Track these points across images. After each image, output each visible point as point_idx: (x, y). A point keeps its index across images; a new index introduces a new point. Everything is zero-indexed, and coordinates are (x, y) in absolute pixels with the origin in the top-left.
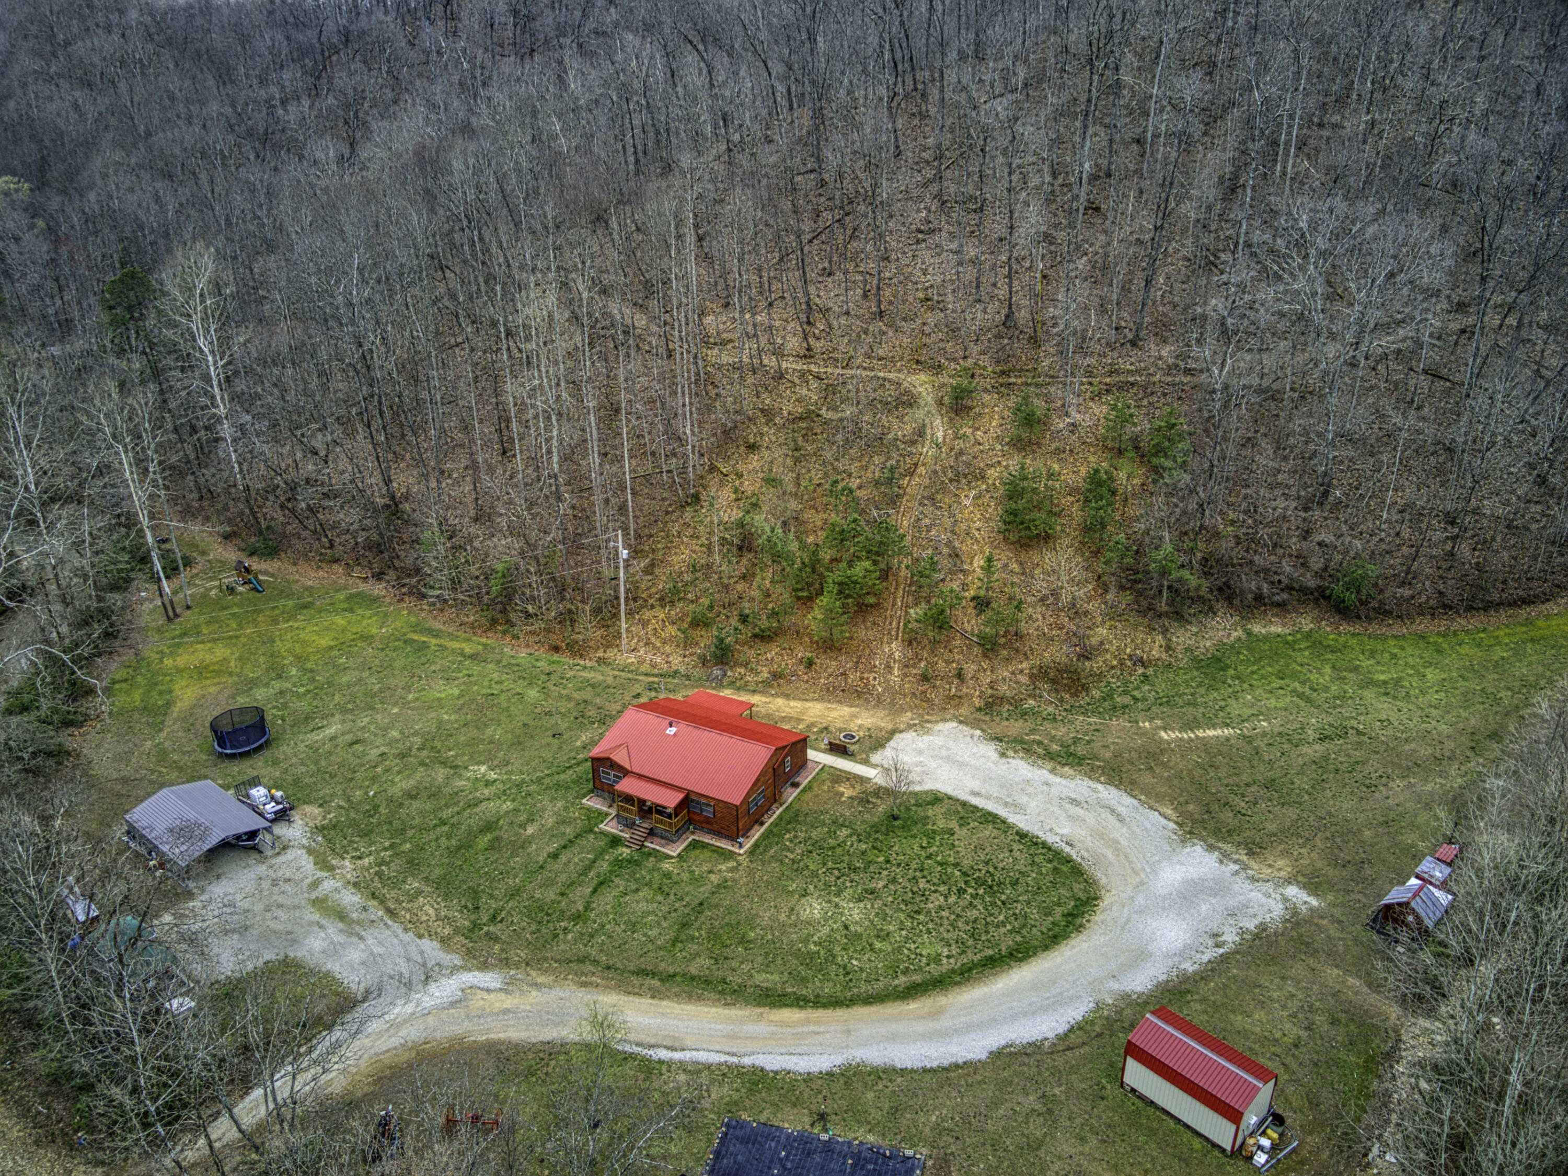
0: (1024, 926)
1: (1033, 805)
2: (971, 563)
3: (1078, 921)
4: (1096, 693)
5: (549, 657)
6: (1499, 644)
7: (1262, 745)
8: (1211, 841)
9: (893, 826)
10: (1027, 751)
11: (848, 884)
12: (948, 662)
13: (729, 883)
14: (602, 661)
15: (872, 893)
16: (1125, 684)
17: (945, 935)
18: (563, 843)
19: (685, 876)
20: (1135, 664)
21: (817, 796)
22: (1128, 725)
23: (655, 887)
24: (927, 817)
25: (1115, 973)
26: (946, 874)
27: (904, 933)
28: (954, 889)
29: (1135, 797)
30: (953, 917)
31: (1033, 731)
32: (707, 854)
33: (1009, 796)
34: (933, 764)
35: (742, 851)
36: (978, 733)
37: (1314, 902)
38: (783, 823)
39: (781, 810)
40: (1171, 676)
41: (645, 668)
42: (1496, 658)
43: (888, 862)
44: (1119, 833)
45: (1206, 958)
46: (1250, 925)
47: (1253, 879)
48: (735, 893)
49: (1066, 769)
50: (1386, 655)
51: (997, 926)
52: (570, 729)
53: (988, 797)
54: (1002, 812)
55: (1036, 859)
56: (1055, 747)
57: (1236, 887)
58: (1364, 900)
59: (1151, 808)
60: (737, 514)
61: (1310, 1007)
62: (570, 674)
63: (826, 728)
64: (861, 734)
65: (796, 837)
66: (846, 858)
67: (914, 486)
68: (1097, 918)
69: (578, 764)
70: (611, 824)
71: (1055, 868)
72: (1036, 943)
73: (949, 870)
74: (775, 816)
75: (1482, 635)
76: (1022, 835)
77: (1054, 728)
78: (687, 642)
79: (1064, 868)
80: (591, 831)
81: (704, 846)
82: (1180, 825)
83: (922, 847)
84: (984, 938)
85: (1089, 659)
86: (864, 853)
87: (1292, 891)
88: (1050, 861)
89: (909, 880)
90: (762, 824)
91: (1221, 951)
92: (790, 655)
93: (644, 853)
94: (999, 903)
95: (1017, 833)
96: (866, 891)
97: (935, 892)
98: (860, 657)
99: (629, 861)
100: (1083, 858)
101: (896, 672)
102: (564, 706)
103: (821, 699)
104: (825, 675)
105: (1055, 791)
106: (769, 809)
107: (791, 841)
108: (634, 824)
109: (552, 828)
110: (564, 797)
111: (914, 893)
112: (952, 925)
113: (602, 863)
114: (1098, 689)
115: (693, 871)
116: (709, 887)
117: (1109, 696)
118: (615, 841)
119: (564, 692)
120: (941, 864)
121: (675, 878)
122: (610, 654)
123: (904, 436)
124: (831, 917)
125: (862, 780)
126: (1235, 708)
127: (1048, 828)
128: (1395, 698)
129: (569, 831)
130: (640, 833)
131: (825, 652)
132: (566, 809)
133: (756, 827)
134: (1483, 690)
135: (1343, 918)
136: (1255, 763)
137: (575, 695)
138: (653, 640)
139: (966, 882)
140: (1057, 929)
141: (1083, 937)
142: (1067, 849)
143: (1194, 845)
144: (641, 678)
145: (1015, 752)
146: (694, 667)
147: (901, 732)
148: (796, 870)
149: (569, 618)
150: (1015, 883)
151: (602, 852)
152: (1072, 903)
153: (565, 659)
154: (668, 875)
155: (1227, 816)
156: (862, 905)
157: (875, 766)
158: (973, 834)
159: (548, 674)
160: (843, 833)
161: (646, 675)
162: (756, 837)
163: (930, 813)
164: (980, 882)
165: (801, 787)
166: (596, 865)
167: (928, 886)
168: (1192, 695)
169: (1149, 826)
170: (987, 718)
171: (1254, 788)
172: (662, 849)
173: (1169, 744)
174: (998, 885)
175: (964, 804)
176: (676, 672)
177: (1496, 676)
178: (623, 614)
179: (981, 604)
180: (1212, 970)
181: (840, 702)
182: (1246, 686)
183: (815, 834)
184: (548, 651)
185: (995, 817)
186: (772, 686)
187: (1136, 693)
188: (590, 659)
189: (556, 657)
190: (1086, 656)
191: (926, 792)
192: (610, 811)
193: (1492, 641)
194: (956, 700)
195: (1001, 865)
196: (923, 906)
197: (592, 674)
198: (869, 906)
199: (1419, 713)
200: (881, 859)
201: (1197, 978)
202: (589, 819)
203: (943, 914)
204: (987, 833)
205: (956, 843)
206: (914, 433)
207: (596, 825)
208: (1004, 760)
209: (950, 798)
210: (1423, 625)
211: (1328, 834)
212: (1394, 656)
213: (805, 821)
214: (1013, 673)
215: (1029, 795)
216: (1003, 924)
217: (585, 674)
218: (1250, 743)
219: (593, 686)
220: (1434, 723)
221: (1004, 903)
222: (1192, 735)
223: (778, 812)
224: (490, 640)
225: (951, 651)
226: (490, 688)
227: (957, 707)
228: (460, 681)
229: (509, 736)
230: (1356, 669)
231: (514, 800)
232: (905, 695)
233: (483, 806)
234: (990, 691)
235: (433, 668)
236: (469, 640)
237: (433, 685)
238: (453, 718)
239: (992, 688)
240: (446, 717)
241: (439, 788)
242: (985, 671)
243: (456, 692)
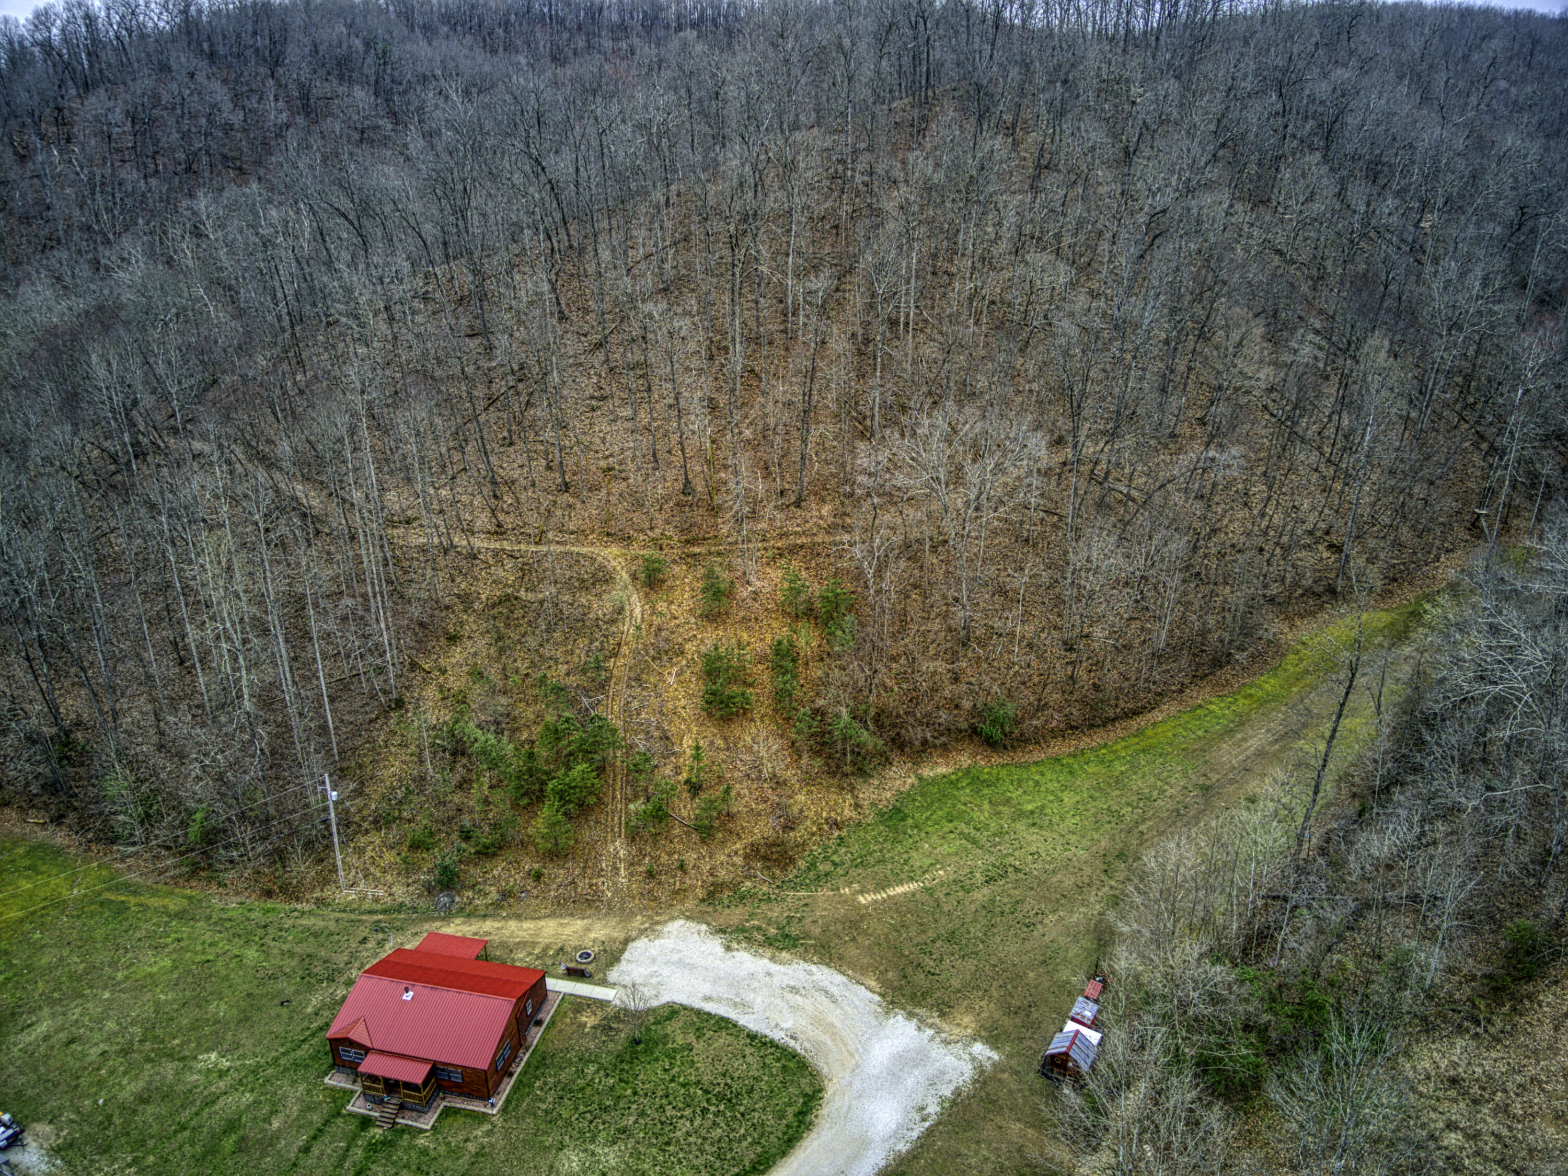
0: (762, 1135)
1: (758, 1001)
2: (681, 744)
3: (808, 1118)
4: (802, 864)
5: (262, 905)
6: (1118, 758)
7: (942, 896)
8: (909, 1008)
9: (636, 1052)
10: (748, 939)
11: (601, 1127)
12: (670, 854)
13: (487, 1150)
14: (321, 902)
15: (624, 1132)
16: (825, 848)
17: (695, 1162)
18: (312, 1132)
19: (442, 1149)
20: (831, 828)
21: (560, 1031)
22: (831, 893)
23: (414, 1167)
24: (666, 1036)
25: (844, 1169)
26: (689, 1095)
27: (657, 1168)
28: (698, 1110)
29: (843, 973)
30: (700, 1141)
31: (752, 915)
32: (461, 1120)
33: (737, 995)
34: (666, 972)
35: (494, 1112)
36: (704, 927)
37: (995, 1056)
38: (531, 1070)
39: (528, 1055)
40: (862, 834)
41: (366, 906)
42: (1116, 774)
43: (635, 1093)
44: (834, 1016)
45: (915, 1134)
46: (947, 1092)
47: (946, 1042)
48: (493, 1159)
49: (784, 954)
50: (1031, 783)
51: (740, 1141)
52: (297, 992)
53: (719, 1000)
54: (732, 1014)
55: (767, 1061)
56: (773, 931)
57: (933, 1054)
58: (1034, 1046)
59: (858, 982)
60: (446, 716)
61: (1001, 1168)
62: (288, 923)
63: (561, 949)
64: (596, 949)
65: (545, 1083)
66: (596, 1098)
67: (619, 666)
68: (824, 1112)
69: (313, 1035)
70: (358, 1103)
71: (784, 1066)
72: (774, 1150)
73: (692, 1090)
74: (523, 1064)
75: (1104, 751)
76: (752, 1037)
77: (770, 910)
78: (408, 868)
79: (791, 1065)
80: (339, 1114)
81: (457, 1111)
82: (882, 995)
83: (665, 1070)
84: (729, 1157)
85: (792, 829)
86: (612, 1089)
87: (979, 1048)
88: (778, 1060)
89: (657, 1110)
90: (511, 1075)
91: (927, 1124)
92: (518, 870)
93: (397, 1131)
94: (739, 1116)
95: (748, 1036)
96: (618, 1130)
97: (681, 1117)
98: (586, 861)
99: (383, 1143)
100: (806, 1050)
101: (622, 872)
102: (290, 964)
103: (552, 915)
104: (555, 886)
105: (776, 981)
106: (516, 1057)
107: (542, 1089)
108: (382, 1100)
109: (298, 1118)
110: (305, 1079)
111: (662, 1123)
112: (699, 1150)
113: (356, 1150)
114: (803, 859)
115: (449, 1143)
116: (467, 1157)
117: (812, 866)
118: (365, 1122)
119: (286, 947)
120: (684, 1085)
121: (433, 1154)
122: (327, 893)
123: (605, 615)
124: (589, 1168)
125: (602, 1004)
126: (918, 860)
127: (773, 1025)
128: (1041, 827)
129: (316, 1118)
130: (391, 1109)
131: (552, 860)
132: (309, 1092)
133: (506, 1079)
134: (1109, 809)
135: (1019, 1069)
136: (937, 916)
137: (297, 949)
138: (372, 870)
139: (708, 1100)
140: (790, 1131)
141: (813, 1135)
142: (792, 1043)
143: (896, 1014)
144: (364, 917)
145: (739, 943)
146: (420, 896)
147: (633, 940)
148: (550, 1122)
149: (279, 856)
150: (751, 1091)
151: (355, 1137)
152: (801, 1101)
153: (279, 905)
154: (424, 1152)
155: (919, 978)
156: (616, 1148)
157: (613, 985)
158: (710, 1045)
159: (265, 927)
160: (592, 1068)
161: (370, 912)
162: (507, 1092)
163: (669, 1030)
164: (720, 1097)
165: (545, 1025)
166: (351, 1153)
167: (674, 1112)
168: (881, 851)
169: (858, 1003)
170: (710, 909)
171: (939, 944)
172: (414, 1124)
173: (867, 908)
174: (736, 1097)
175: (699, 1012)
176: (401, 905)
177: (1118, 792)
178: (337, 846)
179: (695, 788)
180: (921, 1147)
181: (572, 915)
182: (923, 835)
183: (564, 1076)
184: (260, 897)
185: (727, 1020)
186: (502, 908)
187: (835, 858)
188: (308, 902)
189: (270, 904)
190: (789, 826)
191: (663, 1006)
192: (355, 1088)
193: (1112, 756)
194: (679, 894)
195: (736, 1075)
196: (672, 1135)
197: (313, 920)
198: (623, 1148)
199: (1061, 841)
200: (629, 1092)
201: (910, 1157)
202: (334, 1100)
203: (691, 1139)
204: (722, 1041)
205: (696, 1059)
206: (614, 611)
207: (343, 1106)
208: (730, 954)
209: (685, 1008)
210: (1059, 748)
211: (1001, 982)
212: (1037, 783)
213: (552, 1063)
214: (729, 856)
215: (754, 990)
216: (744, 1137)
217: (304, 922)
218: (931, 895)
219: (316, 935)
220: (1073, 849)
221: (743, 1115)
222: (884, 895)
223: (525, 1059)
224: (194, 890)
225: (671, 842)
226: (204, 953)
227: (682, 902)
228: (170, 948)
229: (235, 1011)
230: (1008, 801)
231: (252, 1091)
232: (633, 897)
233: (221, 1102)
234: (711, 879)
235: (138, 935)
236: (171, 893)
237: (141, 957)
238: (170, 997)
239: (712, 875)
240: (163, 997)
241: (171, 1086)
242: (704, 857)
243: (168, 963)
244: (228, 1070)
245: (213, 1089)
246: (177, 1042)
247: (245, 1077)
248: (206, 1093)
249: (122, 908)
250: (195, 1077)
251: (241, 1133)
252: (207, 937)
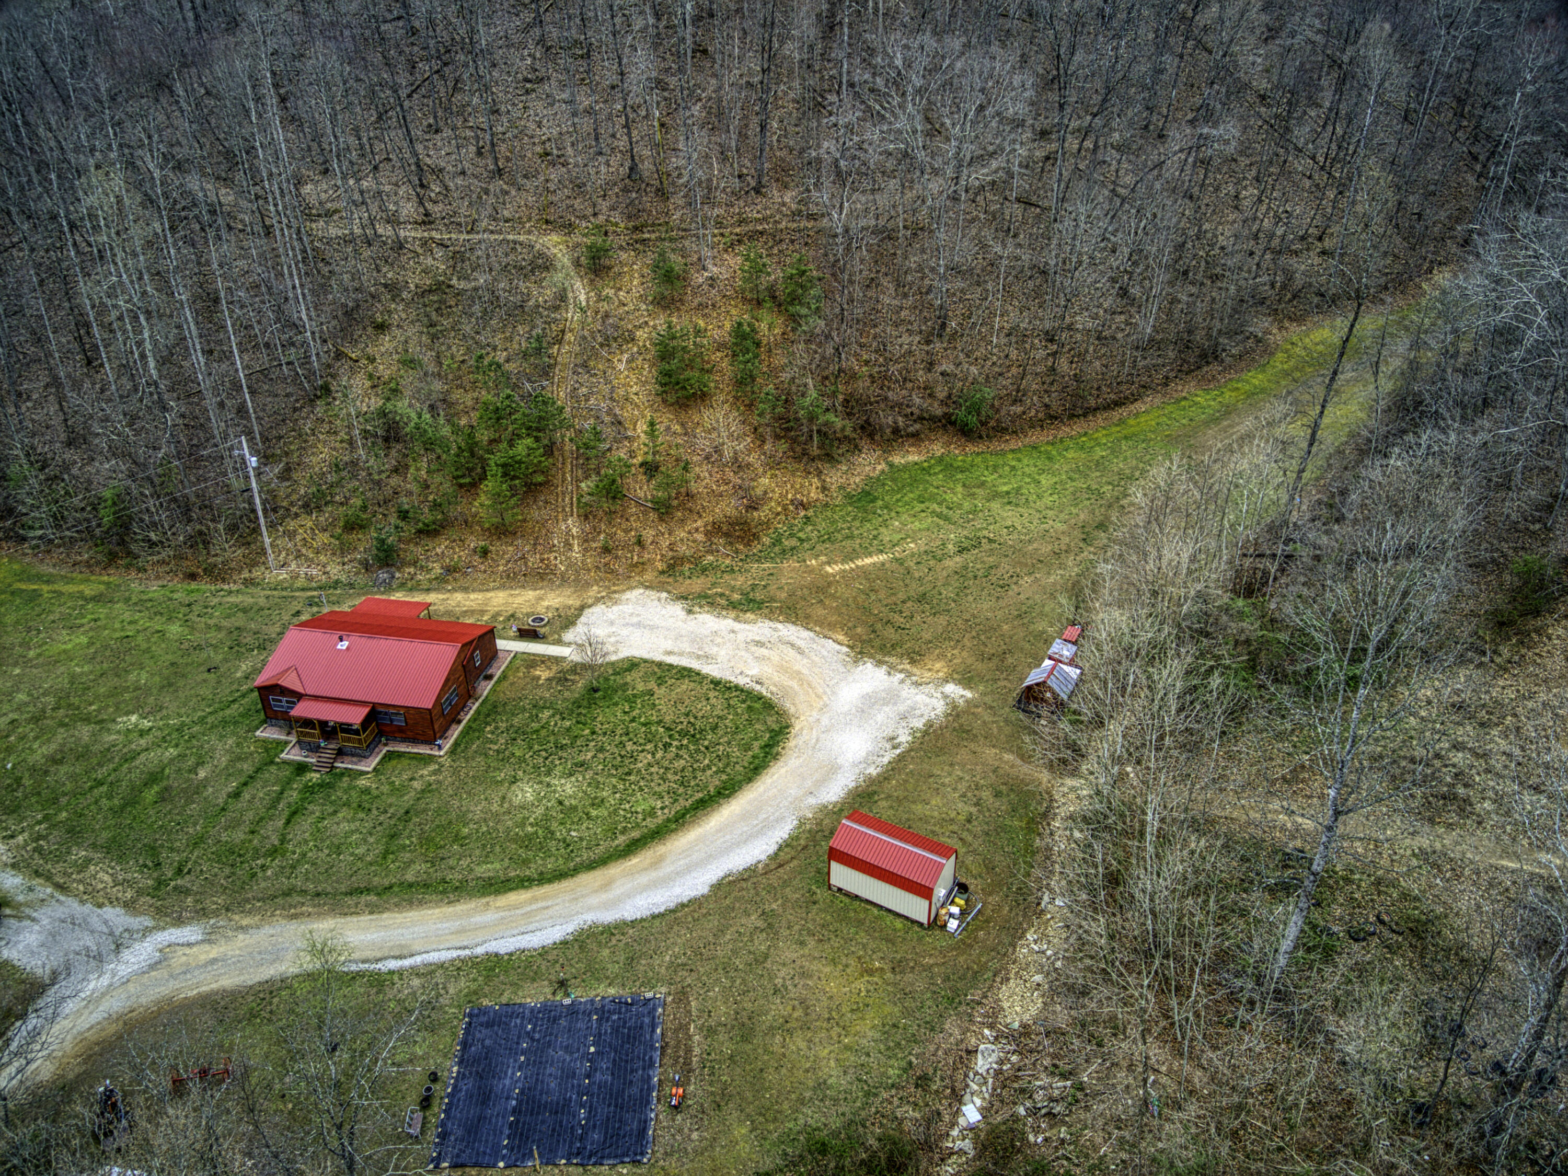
0: (728, 765)
1: (722, 654)
2: (635, 429)
3: (774, 751)
4: (766, 540)
5: (186, 587)
6: (1099, 444)
7: (912, 564)
8: (879, 657)
9: (595, 698)
10: (711, 604)
11: (557, 762)
12: (626, 531)
13: (434, 787)
14: (249, 582)
15: (582, 765)
16: (791, 527)
17: (657, 789)
18: (242, 780)
19: (385, 789)
20: (797, 508)
21: (512, 684)
22: (797, 565)
23: (355, 805)
24: (626, 684)
25: (812, 789)
26: (650, 733)
27: (618, 795)
28: (660, 745)
29: (810, 630)
30: (662, 771)
31: (714, 585)
32: (405, 762)
33: (700, 649)
34: (625, 632)
35: (442, 753)
36: (664, 595)
37: (969, 694)
38: (482, 717)
39: (477, 704)
40: (829, 514)
41: (300, 583)
42: (1096, 458)
43: (593, 733)
44: (800, 664)
45: (886, 760)
46: (919, 724)
47: (917, 684)
48: (441, 795)
49: (748, 615)
50: (1007, 468)
51: (704, 770)
52: (226, 660)
53: (681, 654)
54: (695, 665)
55: (731, 702)
56: (736, 597)
57: (904, 694)
58: (1009, 685)
59: (825, 637)
60: (376, 403)
62: (215, 601)
63: (513, 616)
64: (550, 615)
65: (497, 728)
66: (552, 738)
67: (564, 354)
68: (791, 744)
69: (243, 696)
70: (293, 751)
71: (749, 707)
72: (740, 778)
73: (653, 729)
74: (472, 712)
75: (1083, 439)
76: (716, 683)
77: (735, 579)
78: (344, 549)
79: (757, 705)
80: (272, 762)
81: (400, 755)
82: (851, 647)
83: (625, 713)
84: (692, 783)
85: (756, 509)
86: (568, 730)
87: (951, 689)
88: (744, 702)
89: (616, 746)
90: (459, 722)
91: (898, 751)
92: (463, 547)
93: (336, 774)
94: (703, 749)
95: (712, 682)
96: (576, 765)
97: (643, 751)
98: (537, 538)
99: (321, 786)
100: (772, 693)
101: (576, 548)
102: (214, 636)
103: (503, 587)
104: (503, 562)
105: (741, 637)
106: (464, 706)
107: (493, 733)
108: (319, 747)
109: (226, 768)
110: (233, 733)
111: (622, 757)
112: (662, 778)
113: (291, 793)
114: (767, 535)
115: (394, 782)
116: (413, 794)
117: (777, 542)
118: (301, 768)
119: (211, 622)
120: (644, 725)
121: (375, 793)
122: (257, 573)
123: (546, 301)
124: (544, 797)
125: (557, 660)
126: (886, 535)
127: (738, 672)
128: (1017, 505)
129: (247, 767)
130: (327, 755)
131: (499, 538)
132: (238, 745)
133: (454, 726)
134: (1088, 488)
135: (993, 704)
136: (907, 581)
137: (225, 623)
138: (304, 551)
139: (670, 737)
140: (757, 761)
141: (780, 764)
142: (758, 687)
143: (865, 663)
144: (297, 594)
145: (701, 607)
146: (356, 574)
147: (590, 606)
148: (503, 760)
149: (201, 540)
150: (715, 728)
151: (289, 782)
152: (768, 735)
153: (205, 586)
154: (367, 791)
155: (890, 633)
156: (573, 779)
157: (569, 644)
158: (671, 690)
159: (189, 605)
160: (547, 714)
161: (303, 590)
162: (455, 736)
163: (629, 679)
164: (683, 734)
165: (495, 679)
166: (285, 795)
167: (635, 747)
168: (849, 528)
169: (825, 653)
170: (671, 580)
171: (909, 604)
172: (355, 767)
173: (834, 576)
174: (700, 733)
175: (660, 664)
176: (337, 582)
177: (1097, 474)
178: (264, 529)
179: (650, 469)
180: (893, 769)
181: (523, 587)
182: (893, 514)
183: (516, 721)
184: (183, 580)
185: (690, 670)
186: (447, 582)
187: (801, 535)
188: (235, 582)
189: (194, 585)
190: (753, 506)
191: (623, 660)
192: (290, 738)
193: (1092, 443)
194: (640, 566)
195: (700, 714)
196: (632, 766)
197: (239, 599)
198: (580, 779)
199: (1038, 515)
200: (587, 732)
201: (881, 779)
202: (267, 750)
203: (652, 770)
204: (684, 687)
205: (657, 702)
206: (555, 298)
207: (277, 755)
208: (692, 616)
209: (645, 661)
210: (1035, 436)
211: (974, 633)
212: (1013, 468)
213: (505, 711)
214: (689, 532)
215: (718, 645)
216: (708, 766)
217: (232, 599)
218: (901, 564)
219: (245, 611)
220: (1050, 522)
221: (707, 748)
222: (853, 566)
223: (474, 708)
224: (113, 577)
225: (627, 520)
226: (123, 629)
227: (641, 573)
228: (86, 628)
229: (157, 679)
230: (983, 484)
231: (177, 746)
232: (589, 570)
233: (143, 758)
234: (670, 553)
235: (51, 617)
236: (88, 580)
237: (54, 636)
238: (86, 668)
239: (671, 550)
240: (78, 670)
241: (87, 746)
242: (663, 534)
243: (84, 640)
244: (150, 729)
245: (133, 747)
246: (93, 707)
247: (169, 734)
248: (125, 750)
249: (34, 596)
250: (114, 737)
251: (165, 783)
252: (127, 616)
